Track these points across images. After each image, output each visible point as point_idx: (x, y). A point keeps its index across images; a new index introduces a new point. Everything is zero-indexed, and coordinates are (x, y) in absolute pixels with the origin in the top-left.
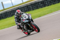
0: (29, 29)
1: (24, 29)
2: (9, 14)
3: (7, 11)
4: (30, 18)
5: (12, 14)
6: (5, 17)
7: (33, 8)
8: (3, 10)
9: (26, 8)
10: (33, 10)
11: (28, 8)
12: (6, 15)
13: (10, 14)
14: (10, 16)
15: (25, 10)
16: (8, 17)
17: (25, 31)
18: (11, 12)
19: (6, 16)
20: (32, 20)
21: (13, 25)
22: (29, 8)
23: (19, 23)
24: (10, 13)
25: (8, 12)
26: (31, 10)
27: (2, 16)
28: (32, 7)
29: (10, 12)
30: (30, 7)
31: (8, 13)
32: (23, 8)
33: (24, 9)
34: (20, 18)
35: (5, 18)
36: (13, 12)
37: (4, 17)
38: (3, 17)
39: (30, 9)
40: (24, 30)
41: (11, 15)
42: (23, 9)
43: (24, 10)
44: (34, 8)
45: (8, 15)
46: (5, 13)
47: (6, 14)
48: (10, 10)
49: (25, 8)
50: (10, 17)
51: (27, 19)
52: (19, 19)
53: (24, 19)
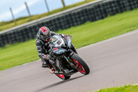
0: (67, 68)
1: (56, 67)
2: (76, 18)
3: (72, 12)
4: (69, 45)
5: (82, 18)
6: (67, 26)
7: (130, 5)
8: (62, 10)
9: (116, 4)
10: (132, 9)
11: (119, 5)
12: (70, 21)
13: (78, 20)
14: (79, 23)
15: (112, 11)
16: (74, 25)
17: (59, 71)
18: (81, 15)
19: (69, 23)
20: (73, 49)
21: (85, 43)
22: (122, 6)
23: (46, 54)
24: (80, 17)
25: (74, 14)
26: (126, 10)
27: (60, 23)
28: (128, 4)
29: (78, 13)
30: (123, 4)
31: (73, 17)
32: (109, 6)
33: (111, 7)
34: (48, 45)
35: (66, 28)
36: (85, 14)
37: (65, 25)
38: (63, 24)
39: (125, 7)
40: (57, 69)
41: (81, 20)
42: (108, 8)
43: (110, 9)
44: (134, 4)
45: (74, 20)
46: (66, 16)
47: (69, 18)
48: (80, 10)
49: (113, 5)
50: (78, 25)
51: (63, 47)
52: (45, 47)
53: (57, 45)
